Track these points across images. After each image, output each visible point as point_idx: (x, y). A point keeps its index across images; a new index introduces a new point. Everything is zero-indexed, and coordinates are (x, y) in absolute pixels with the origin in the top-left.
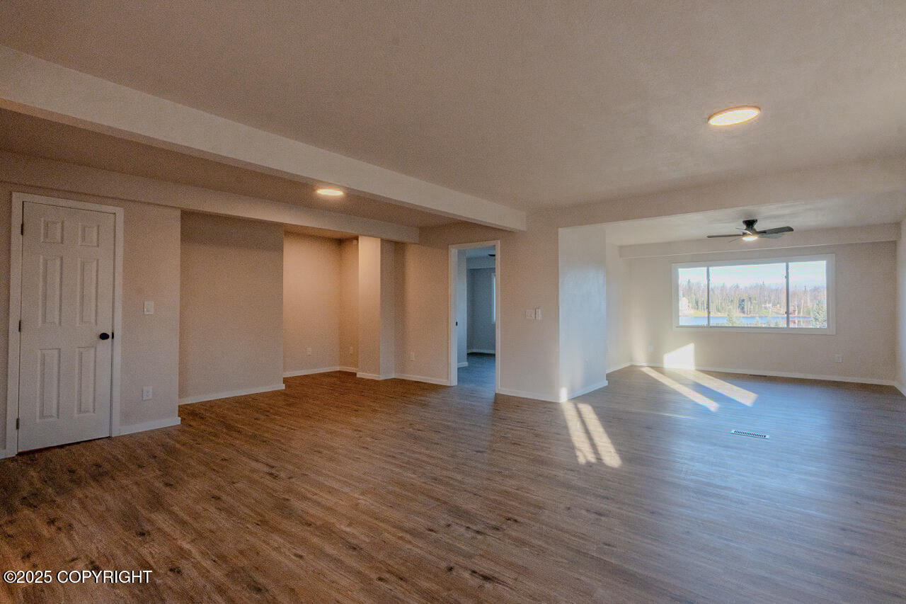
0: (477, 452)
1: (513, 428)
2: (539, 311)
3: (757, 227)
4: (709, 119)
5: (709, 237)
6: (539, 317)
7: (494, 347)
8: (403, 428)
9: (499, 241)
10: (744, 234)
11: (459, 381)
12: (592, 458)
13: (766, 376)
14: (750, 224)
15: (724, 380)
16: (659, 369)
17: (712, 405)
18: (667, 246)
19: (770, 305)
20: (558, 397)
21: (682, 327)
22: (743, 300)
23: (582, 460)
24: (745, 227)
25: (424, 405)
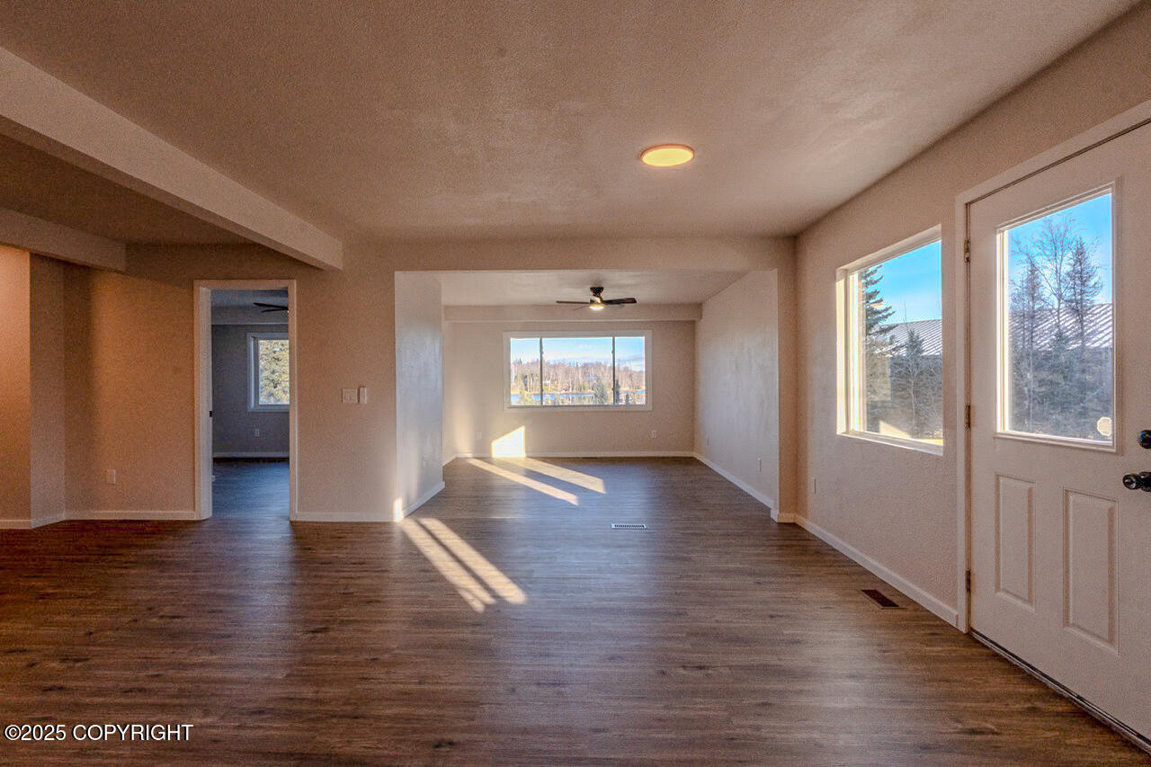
0: (315, 632)
1: (353, 574)
2: (365, 391)
3: (606, 295)
4: (643, 152)
5: (558, 302)
6: (365, 399)
7: (286, 448)
8: (135, 621)
9: (295, 282)
10: (592, 302)
11: (215, 510)
12: (488, 599)
13: (596, 458)
14: (597, 291)
15: (563, 466)
16: (487, 459)
17: (571, 499)
18: (498, 310)
19: (549, 382)
20: (391, 512)
21: (514, 407)
22: (526, 377)
23: (478, 606)
24: (592, 293)
25: (161, 564)
